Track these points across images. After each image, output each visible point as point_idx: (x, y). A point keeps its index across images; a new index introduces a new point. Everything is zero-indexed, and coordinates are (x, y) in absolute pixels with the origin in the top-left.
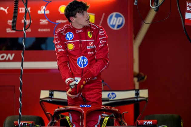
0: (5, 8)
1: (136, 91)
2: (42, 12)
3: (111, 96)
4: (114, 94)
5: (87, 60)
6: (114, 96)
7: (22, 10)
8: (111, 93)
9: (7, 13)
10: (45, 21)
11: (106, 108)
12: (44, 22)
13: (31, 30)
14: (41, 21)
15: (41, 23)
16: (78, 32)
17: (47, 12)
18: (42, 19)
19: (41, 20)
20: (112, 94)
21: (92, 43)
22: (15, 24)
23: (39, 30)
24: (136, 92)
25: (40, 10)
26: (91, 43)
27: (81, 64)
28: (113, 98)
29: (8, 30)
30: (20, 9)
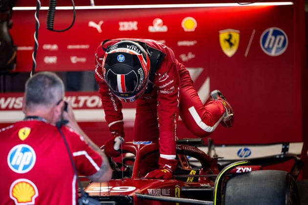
0: (97, 23)
1: (283, 145)
3: (242, 153)
4: (248, 150)
6: (248, 153)
7: (123, 26)
8: (243, 148)
9: (100, 31)
11: (179, 146)
17: (164, 29)
20: (246, 150)
22: (53, 20)
24: (284, 147)
25: (152, 25)
28: (246, 156)
30: (121, 24)
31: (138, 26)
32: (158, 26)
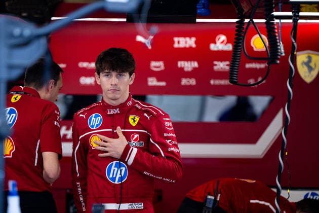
0: (146, 38)
2: (218, 47)
5: (126, 170)
7: (179, 42)
9: (150, 47)
10: (224, 65)
12: (221, 66)
13: (197, 82)
14: (216, 65)
15: (215, 68)
16: (111, 113)
17: (229, 47)
18: (218, 61)
19: (216, 63)
21: (136, 136)
23: (212, 82)
25: (215, 43)
26: (133, 136)
27: (114, 176)
29: (152, 81)
30: (176, 39)
31: (196, 42)
32: (221, 44)
